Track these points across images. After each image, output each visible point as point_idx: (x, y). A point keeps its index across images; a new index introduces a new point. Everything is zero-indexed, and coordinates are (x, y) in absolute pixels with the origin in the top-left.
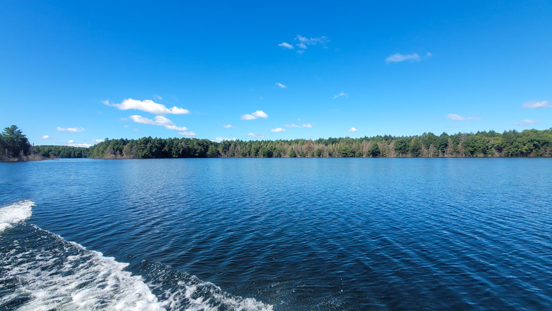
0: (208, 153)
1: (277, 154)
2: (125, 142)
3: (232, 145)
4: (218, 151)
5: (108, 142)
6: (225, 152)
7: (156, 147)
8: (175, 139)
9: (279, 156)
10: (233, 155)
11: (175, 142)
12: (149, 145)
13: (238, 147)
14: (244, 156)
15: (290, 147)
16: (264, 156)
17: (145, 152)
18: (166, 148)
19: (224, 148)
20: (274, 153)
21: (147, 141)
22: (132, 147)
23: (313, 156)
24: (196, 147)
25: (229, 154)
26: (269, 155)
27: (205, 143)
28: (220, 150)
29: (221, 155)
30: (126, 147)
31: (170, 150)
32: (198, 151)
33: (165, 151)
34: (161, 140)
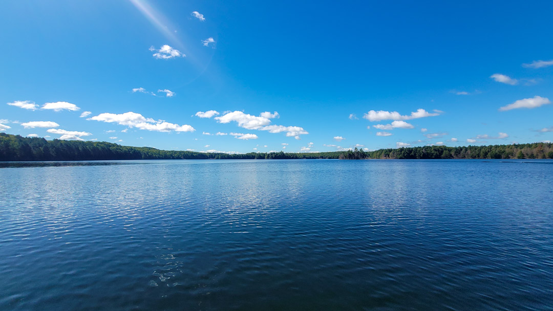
0: (442, 156)
1: (505, 157)
2: (390, 150)
3: (464, 150)
4: (451, 155)
5: (382, 151)
6: (457, 155)
7: (407, 153)
8: (419, 147)
9: (508, 157)
10: (464, 157)
11: (419, 149)
12: (403, 152)
13: (469, 151)
14: (474, 157)
15: (519, 150)
16: (492, 158)
17: (401, 156)
18: (412, 154)
19: (455, 152)
20: (502, 156)
21: (402, 150)
22: (394, 153)
23: (544, 157)
24: (433, 152)
25: (461, 157)
26: (497, 156)
27: (440, 149)
28: (453, 153)
29: (453, 157)
30: (391, 153)
31: (415, 154)
32: (434, 155)
33: (412, 155)
34: (409, 148)
